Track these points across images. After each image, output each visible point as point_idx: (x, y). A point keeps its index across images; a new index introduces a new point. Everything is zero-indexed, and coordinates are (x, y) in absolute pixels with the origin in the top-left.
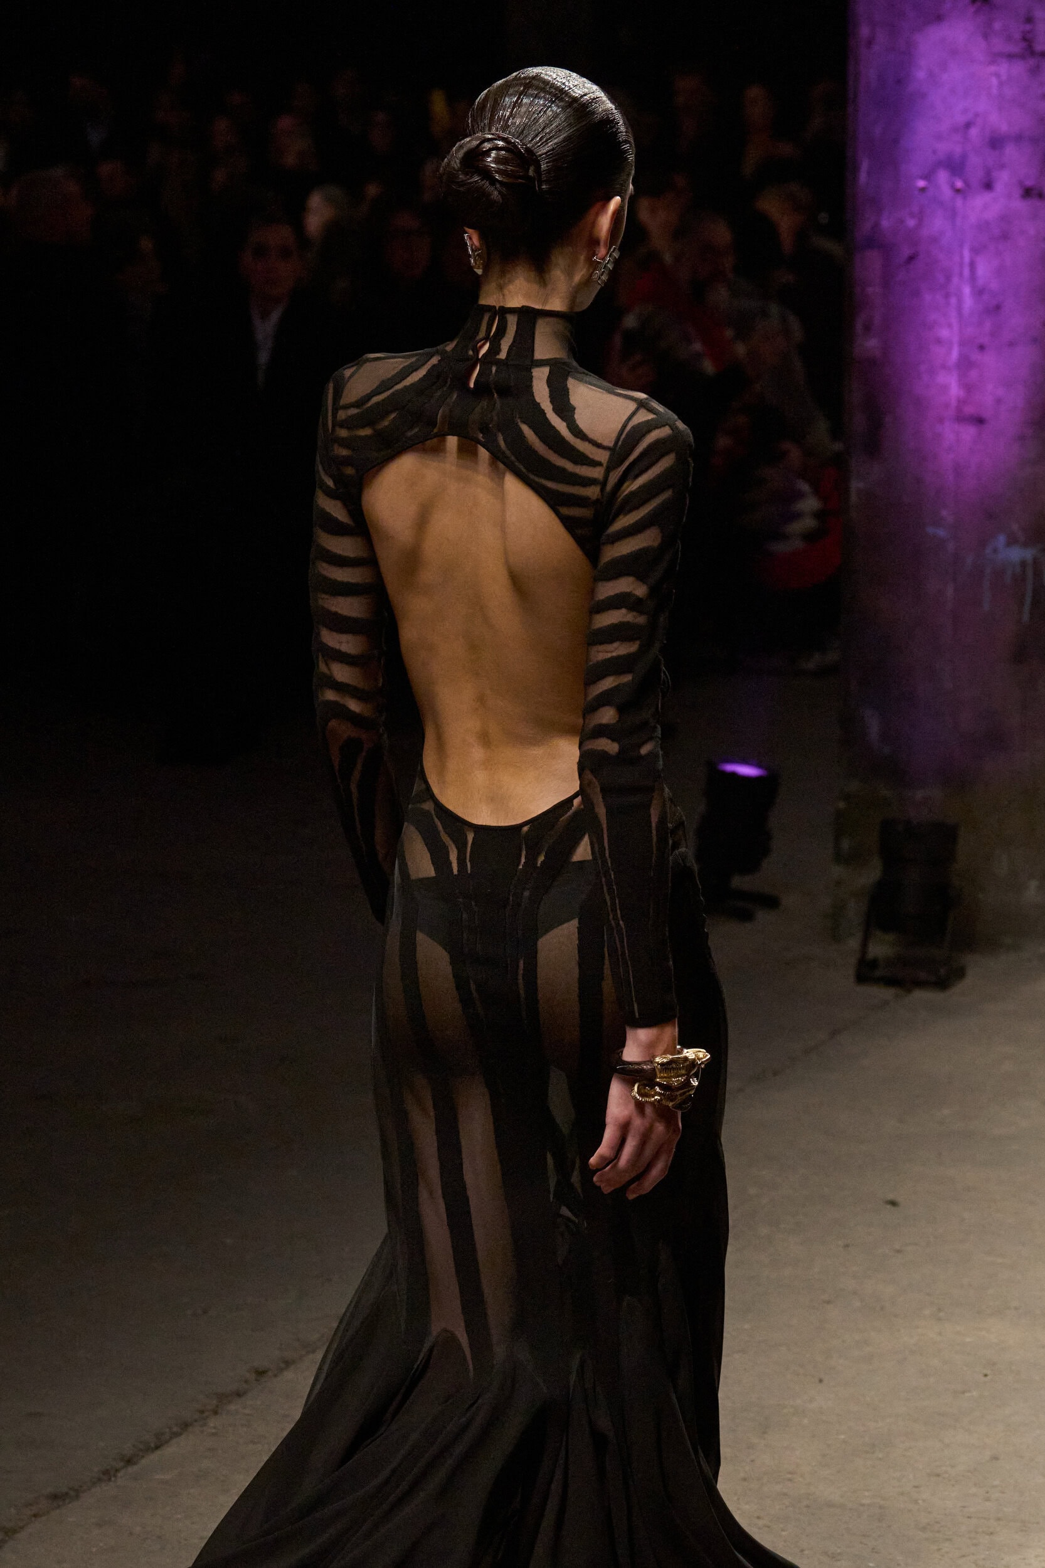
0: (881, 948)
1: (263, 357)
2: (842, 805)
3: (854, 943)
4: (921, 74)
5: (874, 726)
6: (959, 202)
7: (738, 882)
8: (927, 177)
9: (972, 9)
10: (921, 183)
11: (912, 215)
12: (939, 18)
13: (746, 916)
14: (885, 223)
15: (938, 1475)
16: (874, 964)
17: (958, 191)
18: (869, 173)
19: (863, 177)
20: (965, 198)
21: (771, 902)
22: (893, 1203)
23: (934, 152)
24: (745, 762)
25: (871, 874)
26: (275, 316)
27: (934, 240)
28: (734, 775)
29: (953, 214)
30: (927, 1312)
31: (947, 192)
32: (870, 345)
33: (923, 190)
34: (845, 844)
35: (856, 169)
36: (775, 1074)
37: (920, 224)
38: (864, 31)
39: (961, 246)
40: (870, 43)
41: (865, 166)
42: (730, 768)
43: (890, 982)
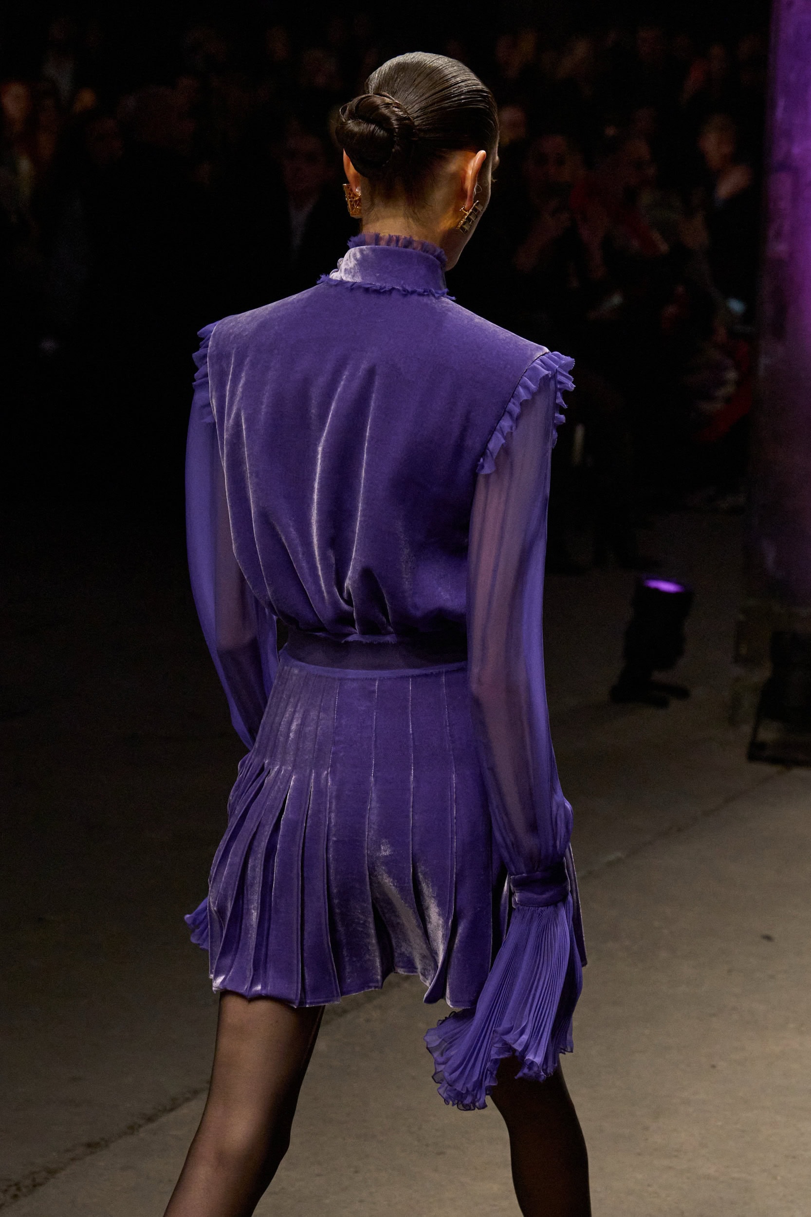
0: (769, 734)
1: (297, 241)
2: (741, 617)
3: (746, 729)
5: (771, 556)
7: (659, 676)
13: (662, 704)
14: (796, 150)
15: (794, 1157)
16: (762, 746)
18: (784, 110)
19: (780, 113)
21: (682, 693)
22: (768, 938)
24: (667, 580)
25: (762, 674)
26: (308, 208)
28: (657, 591)
30: (792, 1026)
32: (780, 248)
34: (744, 650)
35: (774, 106)
36: (679, 831)
40: (789, 5)
41: (781, 103)
42: (654, 584)
43: (774, 761)
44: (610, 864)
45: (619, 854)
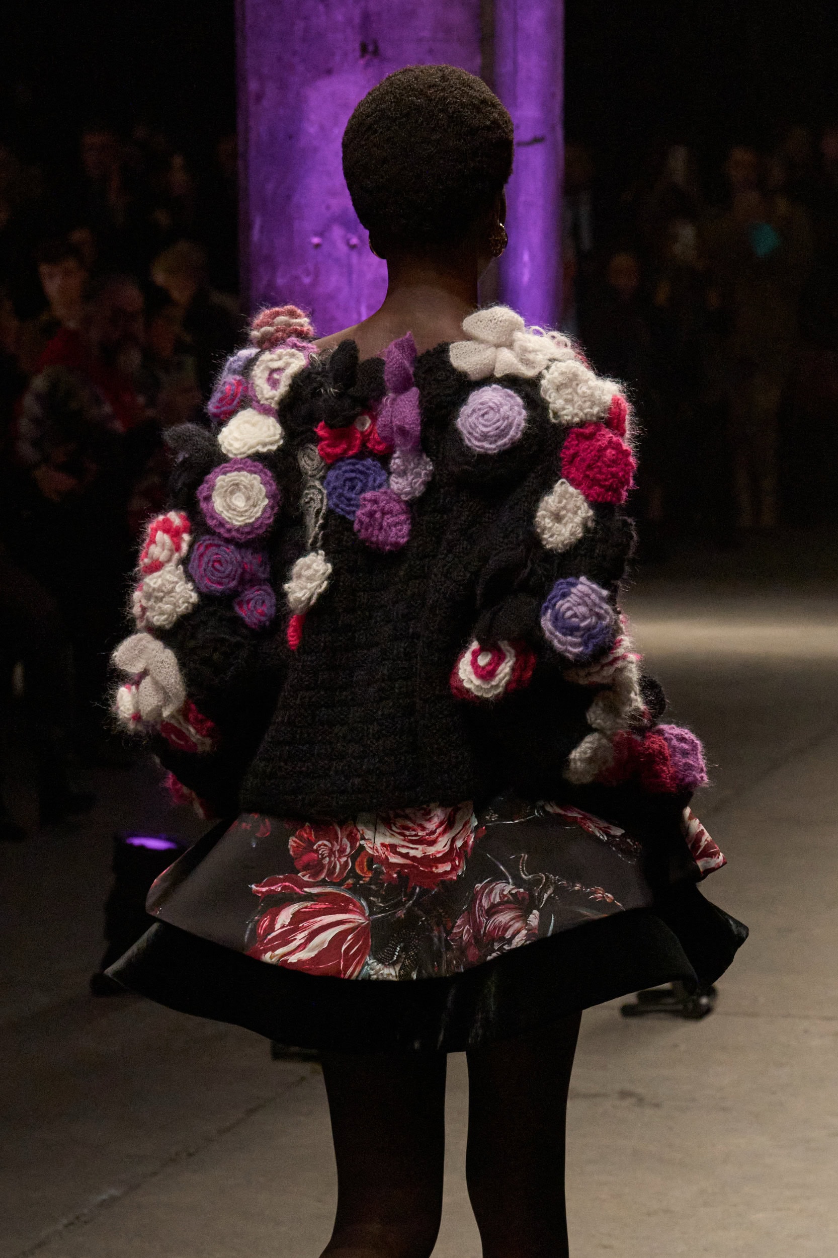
4: (312, 130)
6: (354, 259)
8: (321, 234)
9: (362, 62)
10: (316, 240)
11: (308, 274)
12: (329, 72)
14: (280, 281)
17: (353, 247)
18: (261, 232)
19: (256, 234)
20: (360, 254)
23: (328, 207)
24: (155, 835)
27: (331, 297)
28: (142, 848)
29: (349, 271)
31: (343, 248)
33: (318, 246)
35: (250, 227)
36: (190, 1155)
37: (315, 283)
38: (253, 86)
39: (358, 301)
40: (259, 98)
41: (258, 223)
42: (137, 841)
44: (103, 1204)
45: (114, 1192)
